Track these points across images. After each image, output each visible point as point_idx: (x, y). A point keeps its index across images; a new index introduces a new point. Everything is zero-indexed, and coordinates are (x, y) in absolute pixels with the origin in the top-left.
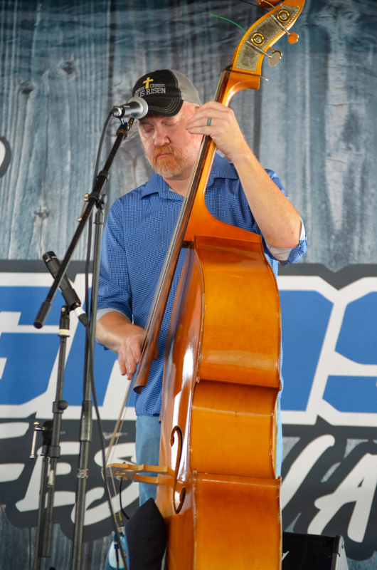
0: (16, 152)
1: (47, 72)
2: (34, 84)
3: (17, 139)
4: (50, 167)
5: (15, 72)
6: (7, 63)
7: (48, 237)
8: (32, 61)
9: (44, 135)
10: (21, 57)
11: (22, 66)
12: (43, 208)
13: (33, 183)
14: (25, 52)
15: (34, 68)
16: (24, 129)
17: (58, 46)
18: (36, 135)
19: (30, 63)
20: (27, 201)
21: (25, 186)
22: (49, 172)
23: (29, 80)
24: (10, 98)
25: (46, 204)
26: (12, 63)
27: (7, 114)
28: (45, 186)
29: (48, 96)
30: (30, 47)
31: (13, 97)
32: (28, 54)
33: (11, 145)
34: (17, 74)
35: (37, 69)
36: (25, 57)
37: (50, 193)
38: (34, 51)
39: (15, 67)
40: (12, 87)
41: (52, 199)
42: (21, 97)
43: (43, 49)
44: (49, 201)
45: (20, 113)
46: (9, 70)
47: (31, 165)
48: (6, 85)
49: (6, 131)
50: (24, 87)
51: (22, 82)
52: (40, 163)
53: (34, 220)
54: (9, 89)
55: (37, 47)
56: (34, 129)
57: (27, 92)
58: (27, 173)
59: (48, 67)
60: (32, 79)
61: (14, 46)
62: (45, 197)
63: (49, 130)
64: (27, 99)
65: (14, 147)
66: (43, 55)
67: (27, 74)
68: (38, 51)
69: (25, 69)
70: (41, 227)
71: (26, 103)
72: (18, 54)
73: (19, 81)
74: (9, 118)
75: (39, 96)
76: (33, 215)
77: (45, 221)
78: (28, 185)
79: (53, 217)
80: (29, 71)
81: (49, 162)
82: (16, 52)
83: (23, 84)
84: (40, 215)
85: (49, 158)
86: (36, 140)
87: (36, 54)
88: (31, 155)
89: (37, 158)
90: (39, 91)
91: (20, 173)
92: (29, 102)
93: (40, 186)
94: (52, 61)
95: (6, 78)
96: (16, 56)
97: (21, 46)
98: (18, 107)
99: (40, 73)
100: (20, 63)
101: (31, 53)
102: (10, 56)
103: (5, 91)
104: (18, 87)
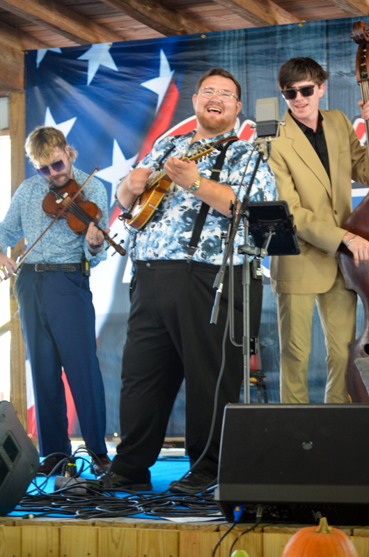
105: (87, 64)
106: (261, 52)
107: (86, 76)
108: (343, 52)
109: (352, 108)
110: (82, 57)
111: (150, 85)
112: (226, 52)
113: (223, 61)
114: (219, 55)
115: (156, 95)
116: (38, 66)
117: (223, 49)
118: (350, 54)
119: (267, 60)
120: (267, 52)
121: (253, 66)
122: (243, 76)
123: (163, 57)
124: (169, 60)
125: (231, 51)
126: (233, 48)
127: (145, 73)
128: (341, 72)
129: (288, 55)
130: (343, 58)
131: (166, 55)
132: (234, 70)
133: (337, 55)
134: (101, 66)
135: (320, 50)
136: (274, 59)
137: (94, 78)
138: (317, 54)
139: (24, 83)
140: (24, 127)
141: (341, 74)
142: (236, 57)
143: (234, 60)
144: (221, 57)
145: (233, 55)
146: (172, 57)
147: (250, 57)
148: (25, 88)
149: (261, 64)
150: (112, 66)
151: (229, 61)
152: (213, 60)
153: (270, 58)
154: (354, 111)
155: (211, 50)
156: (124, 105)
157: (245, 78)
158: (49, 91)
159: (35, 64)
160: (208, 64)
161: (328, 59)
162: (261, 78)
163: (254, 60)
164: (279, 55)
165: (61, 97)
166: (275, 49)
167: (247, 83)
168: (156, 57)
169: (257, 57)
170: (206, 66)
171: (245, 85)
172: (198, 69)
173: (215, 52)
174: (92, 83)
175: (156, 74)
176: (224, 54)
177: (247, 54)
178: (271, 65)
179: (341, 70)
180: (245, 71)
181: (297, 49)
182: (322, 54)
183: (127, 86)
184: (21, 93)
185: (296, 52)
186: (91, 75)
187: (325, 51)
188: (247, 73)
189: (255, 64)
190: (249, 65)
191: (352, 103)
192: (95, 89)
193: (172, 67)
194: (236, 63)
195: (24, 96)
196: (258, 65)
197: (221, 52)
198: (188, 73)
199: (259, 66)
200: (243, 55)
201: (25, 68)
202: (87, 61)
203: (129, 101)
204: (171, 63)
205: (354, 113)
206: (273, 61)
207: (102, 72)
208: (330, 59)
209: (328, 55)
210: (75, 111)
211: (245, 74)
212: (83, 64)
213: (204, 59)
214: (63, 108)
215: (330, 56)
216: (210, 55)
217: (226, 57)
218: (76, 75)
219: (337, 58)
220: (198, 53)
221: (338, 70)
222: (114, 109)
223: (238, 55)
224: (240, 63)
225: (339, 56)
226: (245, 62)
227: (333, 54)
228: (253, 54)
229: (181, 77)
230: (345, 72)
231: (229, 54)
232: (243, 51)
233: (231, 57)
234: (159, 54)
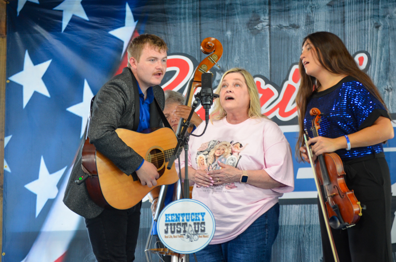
0: (373, 58)
1: (388, 16)
2: (381, 22)
3: (374, 52)
4: (391, 65)
5: (371, 18)
6: (366, 13)
7: (392, 101)
8: (380, 11)
9: (388, 48)
10: (374, 9)
11: (375, 14)
12: (389, 86)
13: (383, 74)
14: (376, 7)
15: (381, 14)
16: (377, 46)
17: (393, 2)
18: (383, 49)
19: (378, 13)
20: (380, 83)
21: (379, 75)
22: (391, 68)
23: (379, 21)
24: (369, 31)
25: (390, 84)
26: (369, 13)
27: (368, 40)
28: (390, 74)
29: (388, 28)
30: (378, 4)
31: (371, 30)
32: (377, 8)
33: (371, 55)
34: (372, 18)
35: (382, 15)
36: (376, 9)
37: (392, 78)
38: (380, 6)
39: (371, 15)
40: (370, 26)
41: (393, 81)
42: (375, 30)
43: (385, 4)
44: (392, 83)
45: (374, 38)
46: (368, 17)
47: (382, 64)
48: (366, 25)
49: (368, 48)
50: (376, 25)
51: (375, 22)
52: (386, 63)
53: (385, 93)
54: (368, 26)
55: (382, 3)
56: (382, 46)
57: (377, 27)
58: (380, 68)
59: (388, 13)
60: (380, 20)
61: (370, 4)
62: (390, 81)
63: (390, 46)
64: (377, 31)
65: (372, 56)
66: (386, 7)
67: (377, 18)
68: (383, 6)
69: (376, 16)
70: (388, 97)
71: (377, 33)
72: (372, 8)
73: (373, 22)
74: (369, 42)
75: (384, 28)
76: (384, 90)
77: (391, 93)
78: (381, 75)
79: (394, 91)
80: (379, 16)
81: (391, 62)
82: (371, 7)
83: (376, 23)
84: (388, 90)
85: (391, 60)
86: (383, 51)
87: (382, 7)
88: (381, 59)
89: (384, 60)
90: (384, 26)
91: (376, 69)
92: (379, 32)
93: (387, 75)
94: (390, 10)
95: (366, 21)
96: (371, 9)
97: (373, 4)
98: (373, 35)
99: (384, 17)
100: (374, 12)
101: (379, 7)
102: (368, 10)
103: (366, 28)
104: (372, 25)
105: (62, 14)
106: (212, 7)
107: (61, 24)
108: (283, 8)
109: (290, 56)
110: (57, 8)
111: (117, 33)
112: (183, 6)
113: (180, 14)
114: (176, 8)
115: (123, 42)
116: (18, 14)
117: (180, 3)
118: (289, 10)
119: (217, 14)
120: (218, 7)
121: (205, 19)
122: (197, 27)
123: (128, 9)
124: (133, 12)
125: (187, 6)
126: (189, 3)
127: (112, 23)
128: (280, 25)
129: (236, 10)
130: (283, 12)
131: (131, 8)
132: (189, 22)
133: (278, 11)
134: (73, 16)
135: (262, 6)
136: (223, 12)
137: (68, 26)
138: (260, 9)
139: (6, 28)
140: (6, 67)
141: (281, 27)
142: (191, 11)
143: (189, 13)
144: (178, 11)
145: (189, 8)
146: (135, 9)
147: (203, 11)
148: (6, 33)
149: (212, 18)
150: (84, 16)
151: (185, 14)
152: (171, 13)
153: (221, 12)
154: (292, 59)
155: (170, 4)
156: (94, 50)
157: (199, 29)
158: (28, 36)
159: (16, 12)
160: (167, 16)
161: (270, 14)
162: (212, 29)
163: (206, 13)
164: (228, 10)
165: (39, 42)
166: (225, 4)
167: (200, 33)
168: (122, 9)
169: (209, 11)
170: (165, 18)
171: (199, 35)
172: (157, 20)
173: (173, 6)
174: (66, 30)
175: (122, 24)
176: (180, 8)
177: (200, 8)
178: (221, 18)
179: (281, 24)
180: (198, 23)
181: (243, 5)
182: (264, 9)
183: (96, 33)
184: (3, 37)
185: (242, 7)
186: (65, 23)
187: (267, 7)
188: (200, 24)
189: (207, 17)
190: (202, 17)
191: (290, 52)
192: (69, 36)
193: (136, 18)
194: (191, 16)
195: (5, 40)
196: (210, 17)
197: (178, 6)
198: (148, 24)
199: (211, 19)
200: (197, 9)
201: (6, 16)
202: (62, 11)
203: (98, 47)
204: (135, 14)
205: (292, 61)
206: (223, 15)
207: (74, 21)
208: (272, 14)
209: (270, 10)
210: (50, 54)
211: (198, 25)
212: (58, 14)
213: (164, 11)
214: (40, 51)
215: (272, 11)
216: (169, 8)
217: (182, 11)
218: (52, 23)
219: (277, 13)
220: (159, 7)
221: (278, 24)
222: (85, 53)
223: (193, 9)
224: (194, 16)
225: (280, 11)
226: (199, 15)
227: (274, 10)
228: (206, 8)
229: (143, 27)
230: (284, 25)
231: (185, 8)
232: (197, 5)
233: (187, 11)
234: (125, 7)
